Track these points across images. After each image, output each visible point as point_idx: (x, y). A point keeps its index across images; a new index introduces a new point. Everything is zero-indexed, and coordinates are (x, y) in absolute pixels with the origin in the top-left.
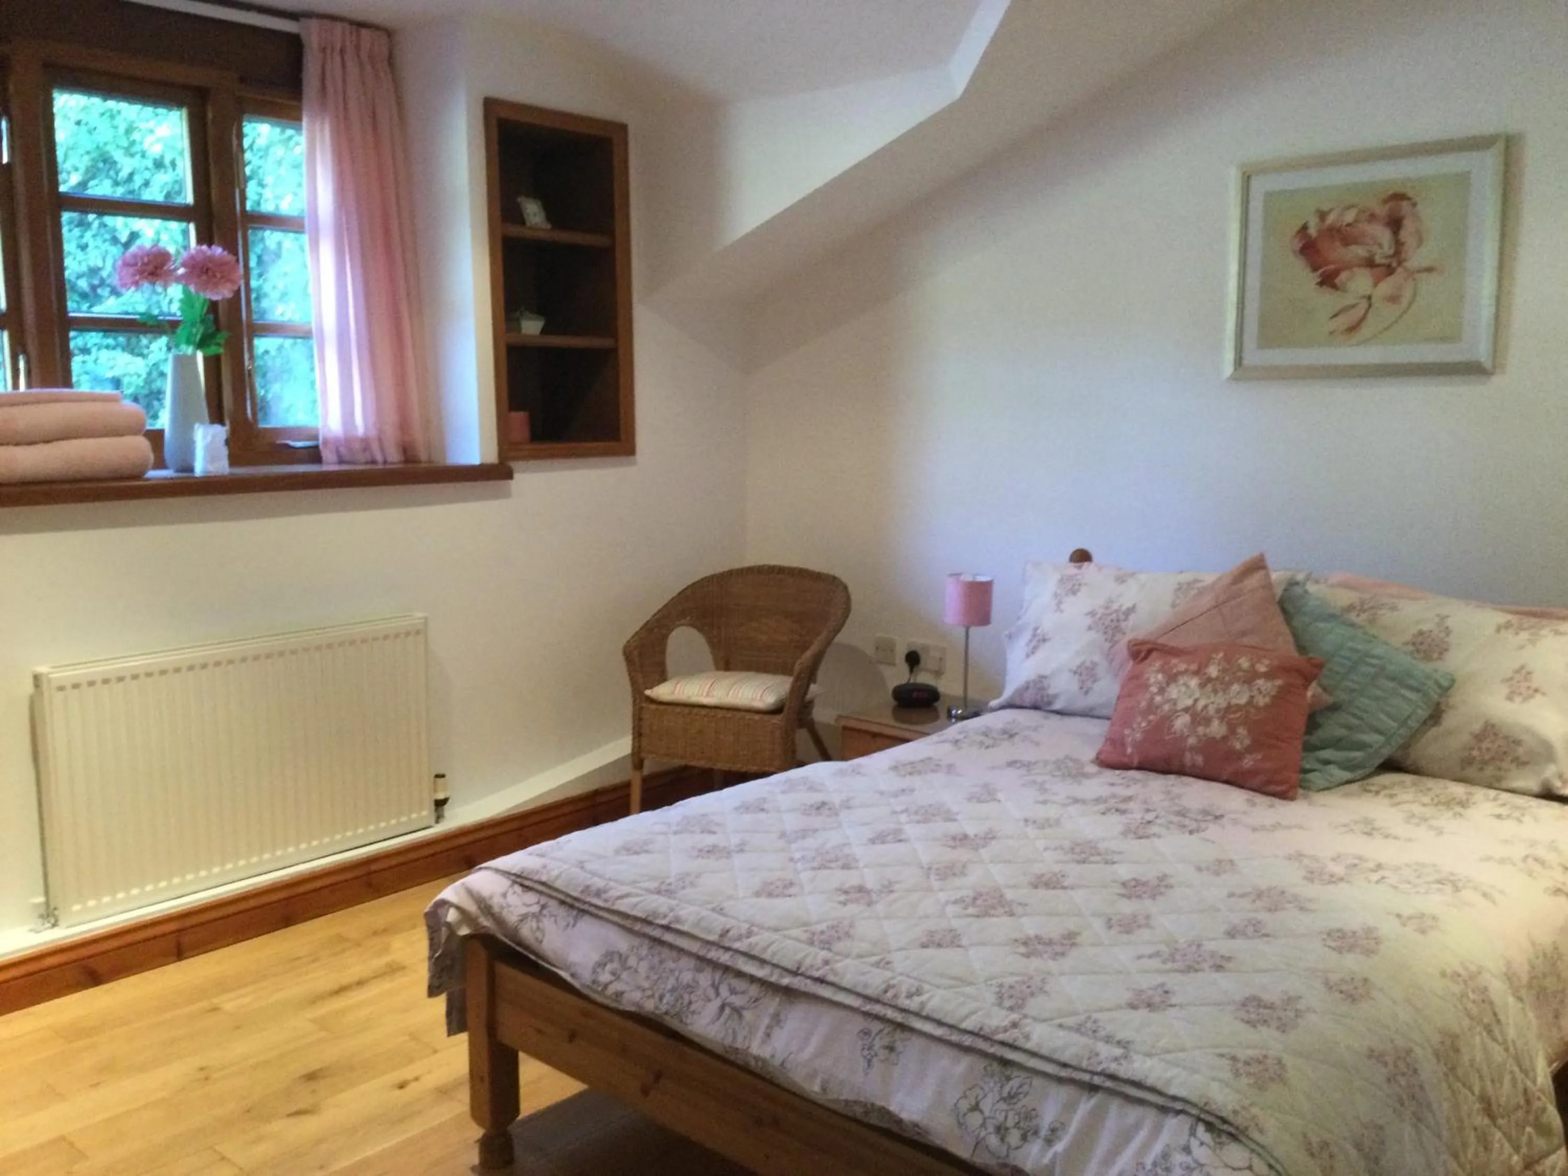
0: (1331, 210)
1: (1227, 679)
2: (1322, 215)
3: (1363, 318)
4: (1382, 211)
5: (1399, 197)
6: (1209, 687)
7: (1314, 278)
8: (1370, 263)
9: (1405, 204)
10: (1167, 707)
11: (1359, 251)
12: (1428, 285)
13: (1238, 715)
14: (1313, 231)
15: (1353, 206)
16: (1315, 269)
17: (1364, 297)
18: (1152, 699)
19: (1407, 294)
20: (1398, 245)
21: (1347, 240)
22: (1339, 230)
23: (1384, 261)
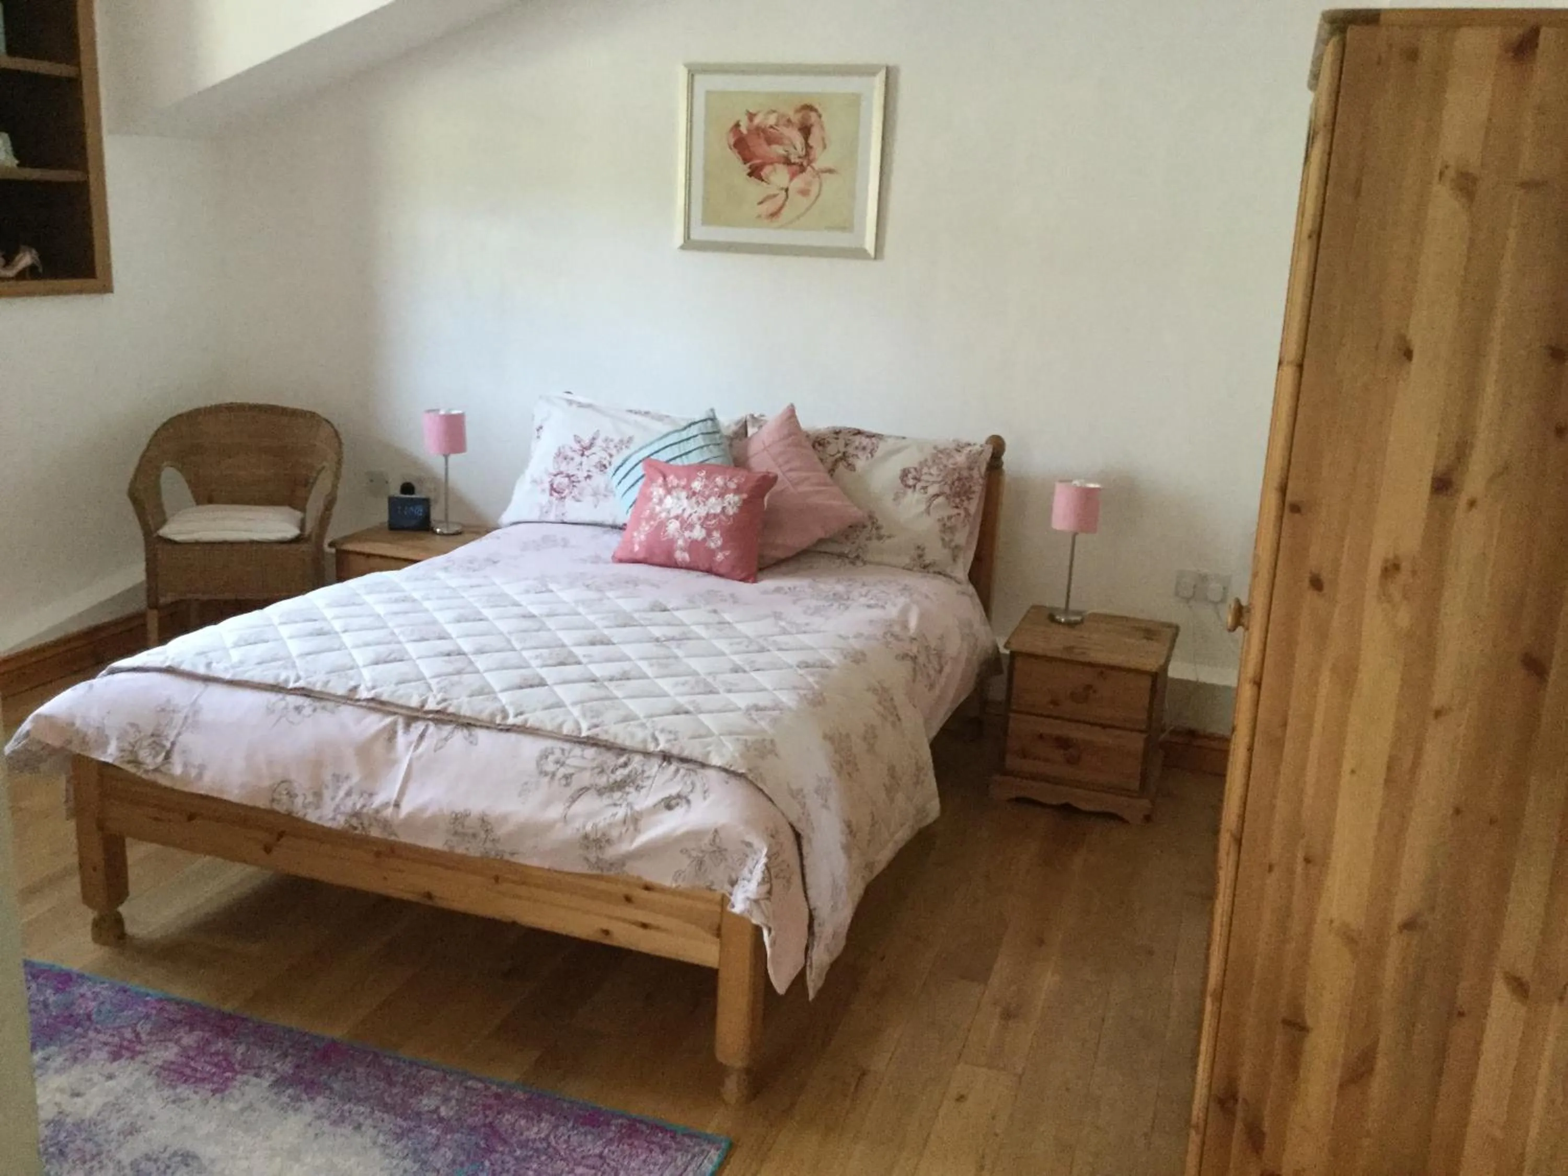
0: (759, 112)
1: (707, 493)
2: (751, 116)
3: (781, 208)
4: (796, 118)
5: (809, 108)
6: (694, 499)
7: (745, 169)
8: (787, 162)
9: (813, 114)
10: (663, 515)
11: (779, 150)
12: (830, 184)
13: (713, 522)
14: (744, 130)
15: (774, 112)
16: (745, 160)
17: (782, 189)
18: (654, 509)
19: (814, 190)
20: (808, 146)
21: (770, 141)
22: (764, 131)
23: (797, 161)
